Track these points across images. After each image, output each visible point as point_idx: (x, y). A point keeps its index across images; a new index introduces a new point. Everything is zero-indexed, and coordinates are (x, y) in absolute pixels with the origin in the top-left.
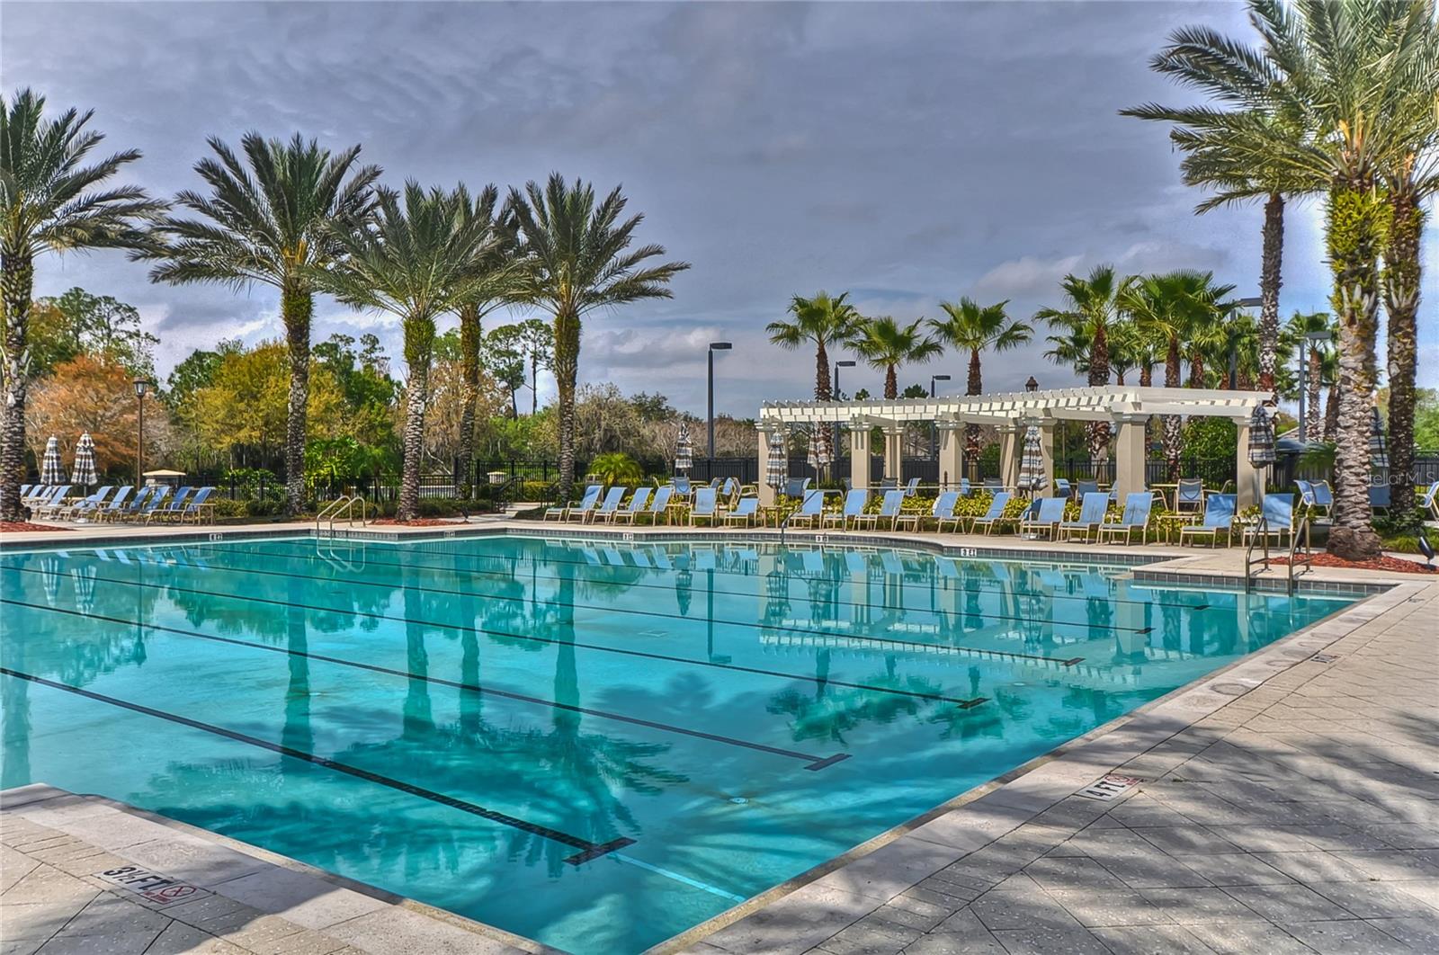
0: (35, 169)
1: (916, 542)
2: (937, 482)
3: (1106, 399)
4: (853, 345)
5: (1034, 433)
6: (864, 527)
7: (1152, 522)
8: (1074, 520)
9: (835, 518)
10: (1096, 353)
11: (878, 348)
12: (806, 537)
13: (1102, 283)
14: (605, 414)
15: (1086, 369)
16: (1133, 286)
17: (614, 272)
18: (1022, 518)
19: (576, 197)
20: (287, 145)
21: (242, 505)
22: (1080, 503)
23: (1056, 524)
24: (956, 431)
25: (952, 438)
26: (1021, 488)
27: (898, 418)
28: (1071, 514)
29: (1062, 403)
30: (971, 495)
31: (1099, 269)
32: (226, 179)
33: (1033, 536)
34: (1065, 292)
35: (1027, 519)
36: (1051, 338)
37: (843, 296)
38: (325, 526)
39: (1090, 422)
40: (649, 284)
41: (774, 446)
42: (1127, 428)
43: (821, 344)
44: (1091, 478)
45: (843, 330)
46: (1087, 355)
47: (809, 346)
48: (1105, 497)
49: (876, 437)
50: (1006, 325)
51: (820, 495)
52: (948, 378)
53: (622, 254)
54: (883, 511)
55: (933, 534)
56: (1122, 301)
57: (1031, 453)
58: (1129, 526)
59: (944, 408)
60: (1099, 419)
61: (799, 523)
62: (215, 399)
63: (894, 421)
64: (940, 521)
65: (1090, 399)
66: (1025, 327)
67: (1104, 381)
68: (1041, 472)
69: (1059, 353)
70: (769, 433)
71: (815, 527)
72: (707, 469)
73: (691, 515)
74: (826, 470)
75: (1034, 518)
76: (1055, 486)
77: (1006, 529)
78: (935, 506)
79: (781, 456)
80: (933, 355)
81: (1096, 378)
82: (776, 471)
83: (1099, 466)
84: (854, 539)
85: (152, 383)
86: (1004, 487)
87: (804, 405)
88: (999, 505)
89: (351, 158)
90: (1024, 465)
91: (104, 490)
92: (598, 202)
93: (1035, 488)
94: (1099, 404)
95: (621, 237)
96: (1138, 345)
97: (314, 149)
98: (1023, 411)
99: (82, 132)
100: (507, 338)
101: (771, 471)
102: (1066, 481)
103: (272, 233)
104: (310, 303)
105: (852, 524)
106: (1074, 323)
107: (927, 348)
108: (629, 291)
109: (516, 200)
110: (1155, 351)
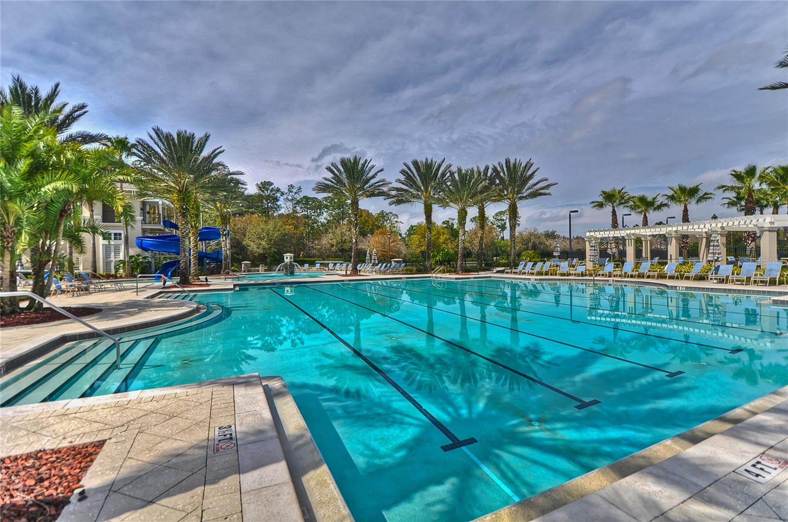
0: (358, 178)
1: (655, 283)
2: (667, 259)
3: (754, 222)
4: (627, 206)
5: (715, 237)
6: (632, 276)
7: (781, 276)
8: (737, 274)
9: (619, 273)
10: (748, 202)
11: (639, 207)
12: (605, 280)
13: (751, 172)
14: (532, 237)
15: (743, 210)
16: (768, 171)
17: (529, 188)
18: (709, 273)
19: (515, 165)
20: (424, 161)
21: (415, 268)
22: (741, 267)
23: (727, 277)
24: (676, 238)
25: (674, 241)
26: (709, 261)
27: (648, 234)
28: (736, 272)
29: (731, 224)
30: (684, 264)
31: (749, 166)
32: (407, 173)
33: (715, 281)
34: (731, 177)
35: (712, 274)
36: (724, 198)
37: (623, 189)
38: (434, 275)
39: (746, 232)
40: (542, 191)
41: (592, 246)
42: (766, 234)
43: (613, 207)
44: (747, 256)
45: (623, 201)
46: (743, 203)
47: (608, 209)
48: (755, 264)
49: (638, 241)
50: (701, 194)
51: (612, 264)
52: (674, 218)
53: (531, 182)
54: (641, 271)
55: (664, 280)
56: (762, 178)
57: (714, 246)
58: (769, 278)
59: (670, 229)
60: (750, 230)
61: (603, 275)
62: (415, 238)
63: (646, 235)
64: (668, 275)
65: (746, 221)
66: (711, 194)
67: (753, 213)
68: (719, 254)
69: (729, 204)
70: (590, 242)
71: (610, 276)
72: (566, 255)
73: (558, 272)
74: (616, 255)
75: (716, 273)
76: (727, 259)
77: (701, 278)
78: (666, 268)
79: (595, 250)
80: (665, 209)
81: (749, 212)
82: (593, 256)
83: (751, 251)
84: (626, 281)
85: (400, 235)
86: (701, 260)
87: (605, 231)
88: (698, 267)
89: (443, 162)
90: (710, 251)
91: (380, 265)
92: (523, 165)
93: (716, 261)
94: (750, 223)
95: (531, 176)
96: (771, 198)
97: (432, 161)
98: (710, 228)
99: (370, 165)
100: (501, 215)
101: (591, 256)
102: (733, 257)
103: (420, 188)
104: (431, 208)
105: (626, 275)
106: (736, 190)
107: (662, 205)
108: (535, 195)
109: (495, 169)
110: (780, 200)
